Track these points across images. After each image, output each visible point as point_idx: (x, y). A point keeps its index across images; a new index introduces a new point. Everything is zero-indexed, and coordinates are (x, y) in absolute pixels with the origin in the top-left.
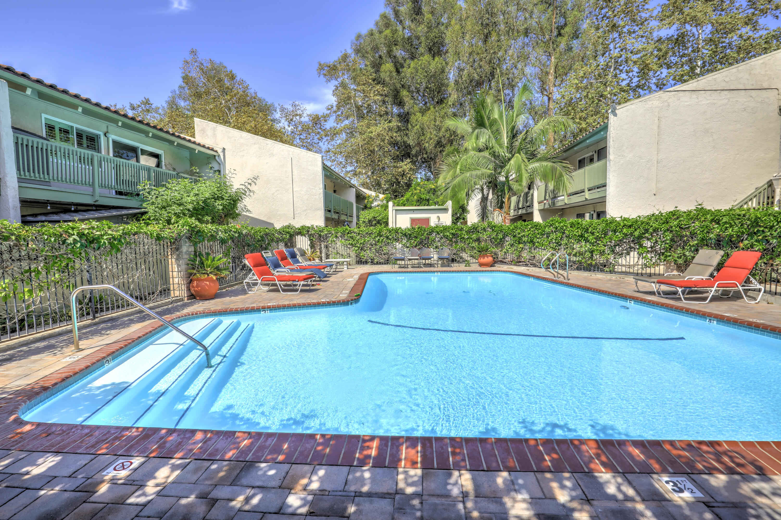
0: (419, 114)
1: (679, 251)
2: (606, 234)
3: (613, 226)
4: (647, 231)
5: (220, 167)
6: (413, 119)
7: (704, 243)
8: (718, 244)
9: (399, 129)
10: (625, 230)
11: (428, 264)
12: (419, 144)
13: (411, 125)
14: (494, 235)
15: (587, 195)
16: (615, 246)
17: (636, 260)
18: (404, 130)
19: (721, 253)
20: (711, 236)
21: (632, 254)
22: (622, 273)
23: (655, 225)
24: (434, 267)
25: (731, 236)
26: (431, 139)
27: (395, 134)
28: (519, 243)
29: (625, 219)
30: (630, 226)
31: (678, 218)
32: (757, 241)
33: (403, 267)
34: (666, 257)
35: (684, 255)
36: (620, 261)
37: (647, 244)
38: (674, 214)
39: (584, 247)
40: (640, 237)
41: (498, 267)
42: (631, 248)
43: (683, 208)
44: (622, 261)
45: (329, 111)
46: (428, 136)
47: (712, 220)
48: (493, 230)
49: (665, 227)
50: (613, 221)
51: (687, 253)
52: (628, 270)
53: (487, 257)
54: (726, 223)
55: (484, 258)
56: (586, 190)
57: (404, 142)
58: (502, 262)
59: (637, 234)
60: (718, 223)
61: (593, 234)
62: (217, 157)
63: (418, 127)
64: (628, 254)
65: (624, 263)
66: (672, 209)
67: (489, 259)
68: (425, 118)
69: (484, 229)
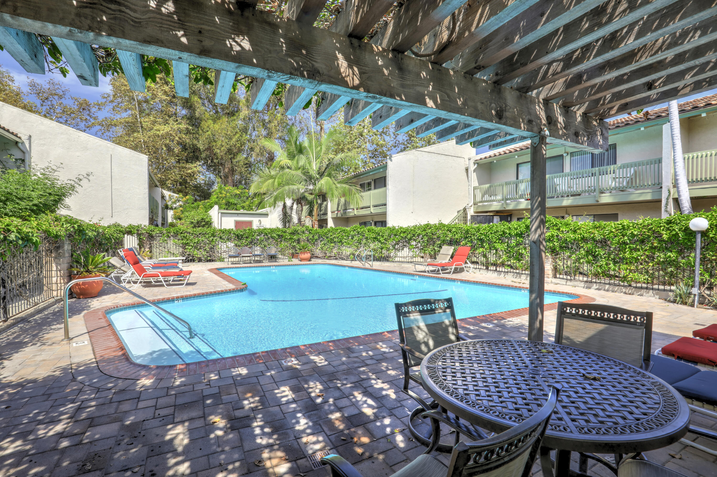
0: (210, 122)
1: (431, 247)
2: (390, 237)
3: (394, 231)
4: (414, 235)
5: (24, 156)
6: (204, 125)
7: (444, 242)
8: (450, 243)
9: (188, 132)
10: (402, 235)
11: (257, 260)
12: (209, 149)
13: (203, 130)
14: (311, 237)
15: (373, 210)
16: (395, 244)
17: (408, 253)
18: (193, 133)
19: (453, 248)
20: (448, 238)
21: (405, 249)
22: (399, 262)
23: (419, 232)
24: (263, 262)
25: (457, 239)
26: (222, 146)
27: (184, 136)
28: (331, 243)
29: (401, 228)
30: (404, 232)
31: (430, 228)
32: (468, 241)
33: (236, 264)
34: (425, 251)
35: (434, 249)
36: (398, 253)
37: (414, 243)
38: (428, 226)
39: (377, 245)
40: (410, 239)
41: (314, 261)
42: (404, 245)
43: (432, 222)
44: (400, 254)
45: (105, 100)
46: (220, 143)
47: (448, 230)
48: (310, 233)
49: (424, 233)
50: (394, 228)
51: (436, 248)
52: (403, 260)
53: (307, 253)
54: (454, 232)
55: (304, 254)
56: (371, 207)
57: (193, 145)
58: (317, 257)
59: (409, 236)
60: (450, 232)
61: (383, 236)
62: (20, 145)
63: (209, 133)
64: (403, 249)
65: (401, 256)
66: (426, 223)
67: (308, 255)
68: (217, 126)
69: (303, 232)
